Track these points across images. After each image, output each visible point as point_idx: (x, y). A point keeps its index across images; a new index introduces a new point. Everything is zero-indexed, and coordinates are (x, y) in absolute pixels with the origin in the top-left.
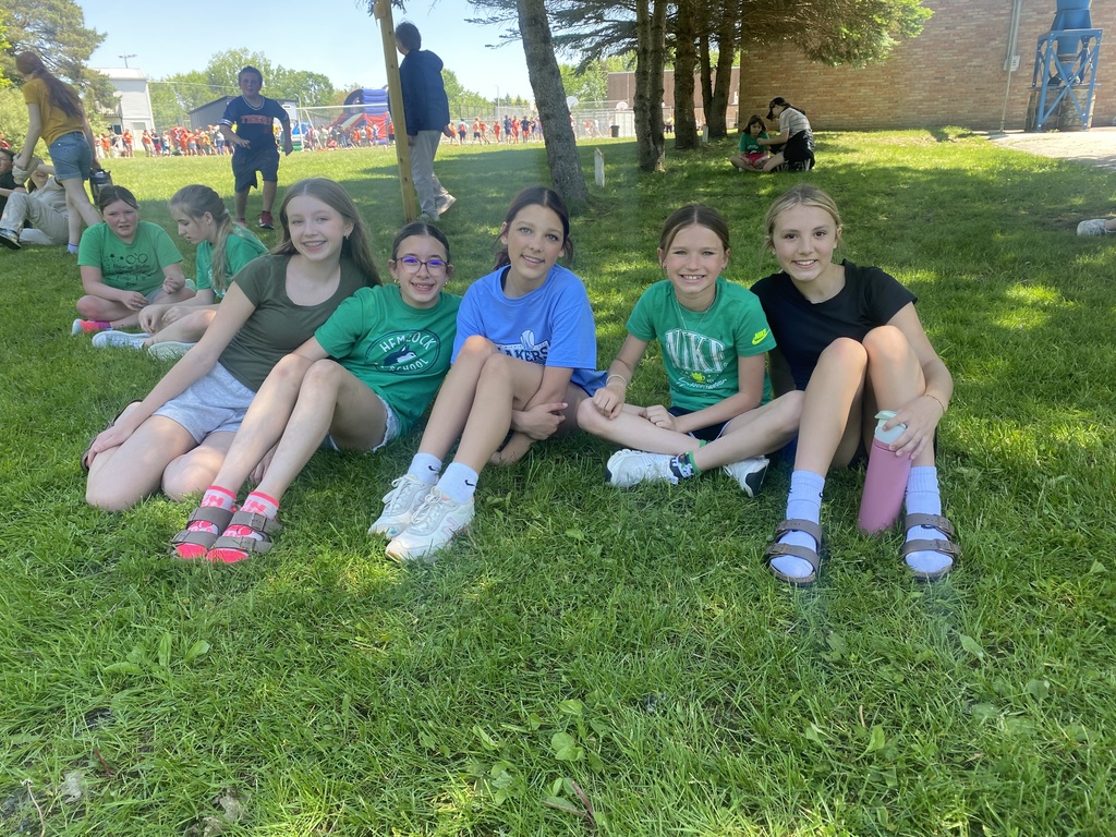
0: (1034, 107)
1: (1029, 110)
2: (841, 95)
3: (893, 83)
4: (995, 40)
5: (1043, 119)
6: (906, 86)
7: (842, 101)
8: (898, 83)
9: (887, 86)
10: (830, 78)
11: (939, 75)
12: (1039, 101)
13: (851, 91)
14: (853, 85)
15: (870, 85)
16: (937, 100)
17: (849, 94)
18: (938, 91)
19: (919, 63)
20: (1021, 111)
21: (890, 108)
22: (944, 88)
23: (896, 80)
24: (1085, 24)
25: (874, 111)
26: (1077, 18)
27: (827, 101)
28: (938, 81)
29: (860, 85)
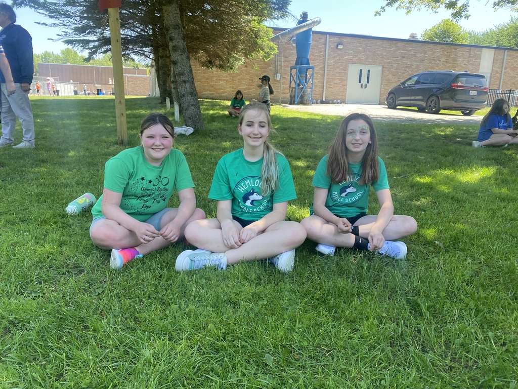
0: (293, 95)
1: (291, 96)
2: (212, 83)
3: (233, 80)
4: (270, 66)
5: (297, 100)
6: (239, 82)
7: (212, 86)
8: (235, 81)
9: (231, 81)
10: (206, 76)
11: (251, 79)
12: (295, 92)
13: (216, 82)
14: (216, 80)
15: (224, 80)
16: (251, 89)
17: (215, 83)
18: (251, 85)
19: (243, 73)
20: (287, 96)
21: (233, 91)
22: (253, 84)
23: (234, 79)
24: (308, 63)
25: (226, 92)
26: (305, 61)
27: (206, 86)
28: (251, 81)
29: (220, 80)
